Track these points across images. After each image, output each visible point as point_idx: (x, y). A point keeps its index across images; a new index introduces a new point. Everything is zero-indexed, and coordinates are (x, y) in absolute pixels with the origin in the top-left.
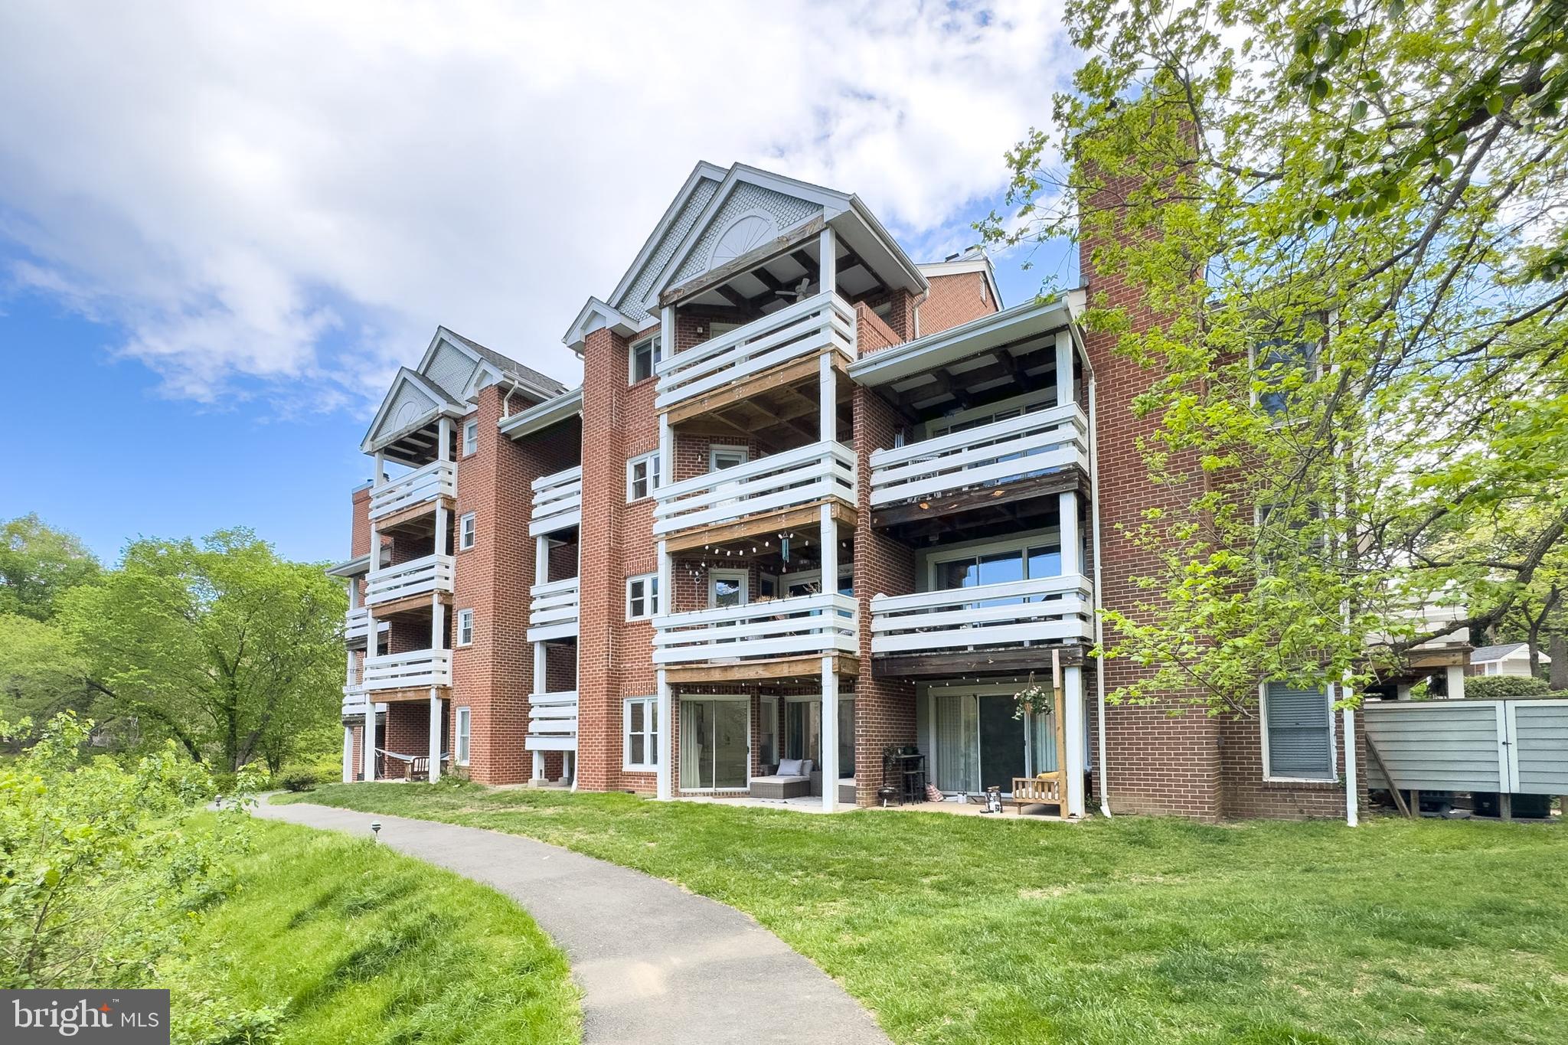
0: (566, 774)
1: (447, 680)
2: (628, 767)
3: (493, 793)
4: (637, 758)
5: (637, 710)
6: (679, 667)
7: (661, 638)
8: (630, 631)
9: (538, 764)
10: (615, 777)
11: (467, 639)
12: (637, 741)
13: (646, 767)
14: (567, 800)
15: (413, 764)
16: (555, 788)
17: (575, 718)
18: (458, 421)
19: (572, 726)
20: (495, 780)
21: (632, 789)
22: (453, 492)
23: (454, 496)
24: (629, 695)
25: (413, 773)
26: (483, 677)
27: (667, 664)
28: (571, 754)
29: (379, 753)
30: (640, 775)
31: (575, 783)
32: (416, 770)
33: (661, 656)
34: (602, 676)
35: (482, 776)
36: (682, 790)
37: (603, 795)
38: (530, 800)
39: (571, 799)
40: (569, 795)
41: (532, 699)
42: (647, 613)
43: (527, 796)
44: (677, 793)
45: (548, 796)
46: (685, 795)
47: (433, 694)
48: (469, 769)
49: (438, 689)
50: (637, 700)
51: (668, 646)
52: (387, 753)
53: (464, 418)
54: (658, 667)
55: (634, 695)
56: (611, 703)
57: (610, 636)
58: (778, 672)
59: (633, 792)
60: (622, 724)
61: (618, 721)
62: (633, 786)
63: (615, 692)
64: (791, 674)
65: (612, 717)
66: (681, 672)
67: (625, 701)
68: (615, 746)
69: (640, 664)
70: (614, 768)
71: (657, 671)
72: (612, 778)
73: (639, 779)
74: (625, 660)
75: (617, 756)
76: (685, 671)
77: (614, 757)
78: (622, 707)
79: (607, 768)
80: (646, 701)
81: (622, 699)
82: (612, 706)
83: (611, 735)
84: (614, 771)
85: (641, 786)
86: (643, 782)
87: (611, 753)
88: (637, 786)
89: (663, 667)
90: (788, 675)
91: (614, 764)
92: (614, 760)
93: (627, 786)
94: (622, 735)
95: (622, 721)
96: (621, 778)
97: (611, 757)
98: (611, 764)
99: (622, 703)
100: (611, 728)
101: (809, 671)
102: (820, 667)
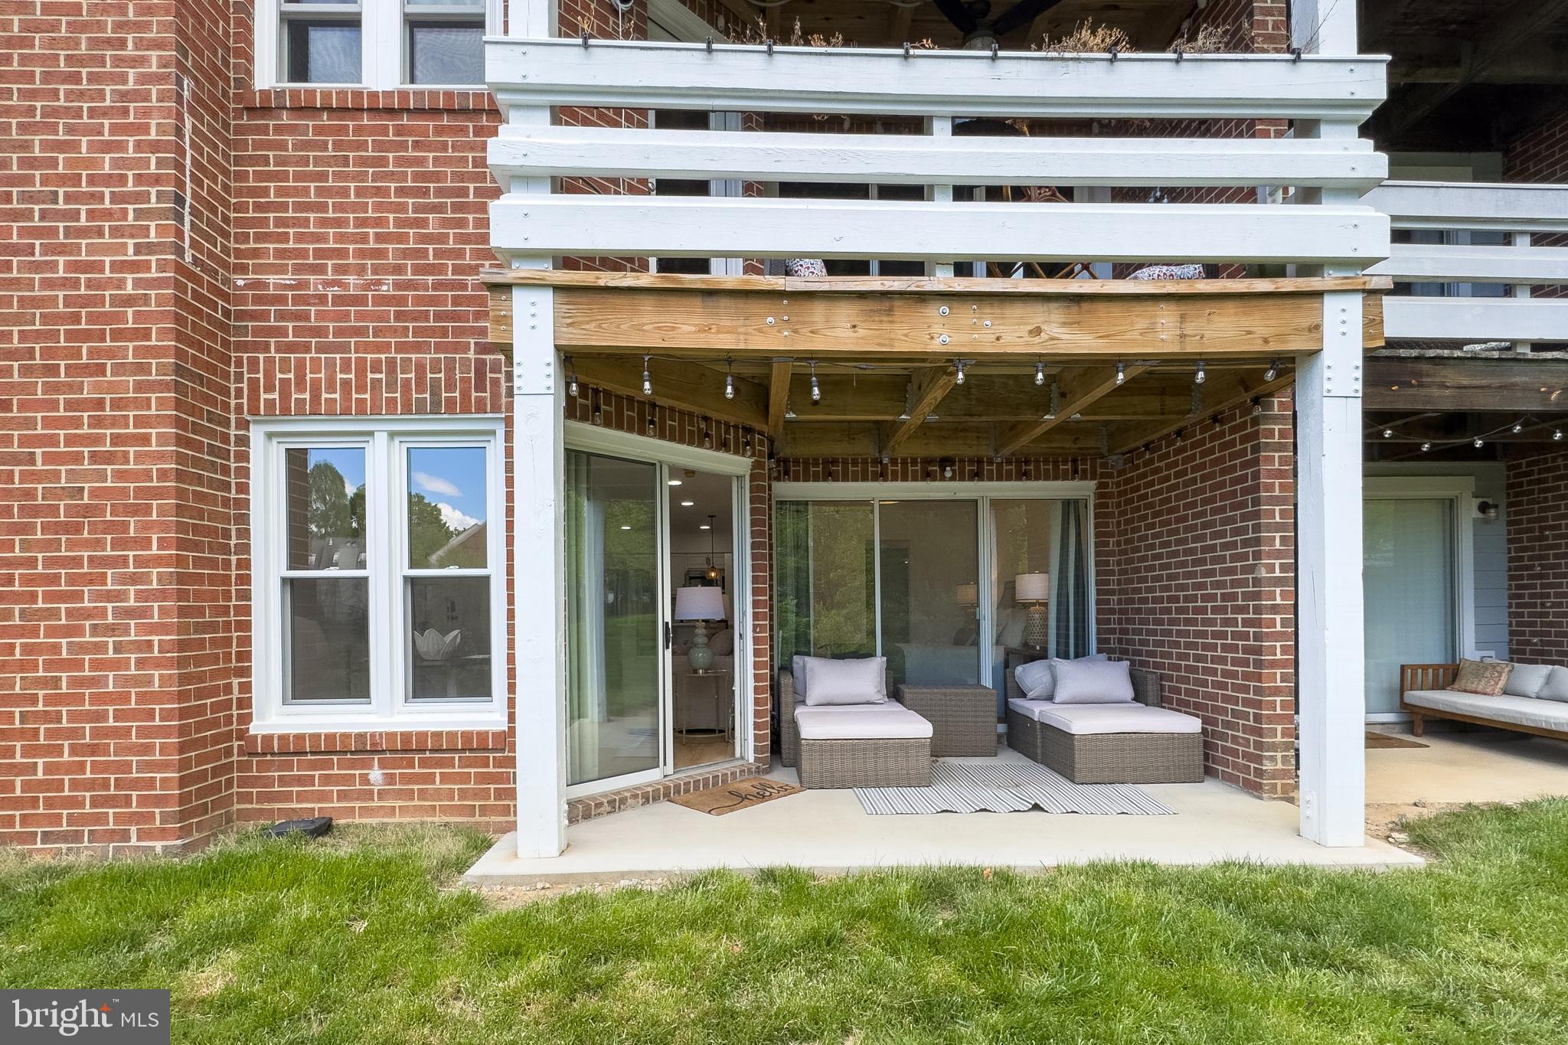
2: (279, 716)
4: (330, 675)
7: (531, 145)
8: (285, 134)
10: (219, 773)
13: (390, 710)
21: (317, 808)
24: (278, 412)
27: (565, 261)
30: (356, 750)
33: (532, 224)
34: (143, 291)
50: (324, 434)
51: (561, 184)
54: (523, 270)
55: (314, 410)
56: (197, 429)
57: (188, 122)
58: (1136, 335)
59: (324, 828)
60: (245, 533)
61: (226, 519)
62: (323, 797)
63: (210, 384)
64: (1191, 347)
65: (200, 497)
66: (647, 304)
67: (256, 434)
68: (213, 627)
69: (351, 279)
70: (215, 723)
71: (507, 287)
72: (202, 776)
73: (353, 765)
74: (255, 253)
75: (226, 673)
76: (673, 300)
77: (214, 675)
78: (244, 457)
79: (183, 730)
80: (381, 439)
81: (244, 425)
82: (198, 446)
83: (198, 579)
84: (216, 740)
85: (368, 795)
86: (376, 775)
87: (199, 661)
88: (343, 796)
89: (545, 270)
90: (1176, 349)
91: (215, 707)
92: (213, 692)
93: (287, 797)
94: (245, 580)
95: (244, 519)
96: (244, 766)
97: (200, 677)
98: (200, 710)
99: (243, 441)
100: (197, 546)
101: (1266, 341)
102: (1310, 330)
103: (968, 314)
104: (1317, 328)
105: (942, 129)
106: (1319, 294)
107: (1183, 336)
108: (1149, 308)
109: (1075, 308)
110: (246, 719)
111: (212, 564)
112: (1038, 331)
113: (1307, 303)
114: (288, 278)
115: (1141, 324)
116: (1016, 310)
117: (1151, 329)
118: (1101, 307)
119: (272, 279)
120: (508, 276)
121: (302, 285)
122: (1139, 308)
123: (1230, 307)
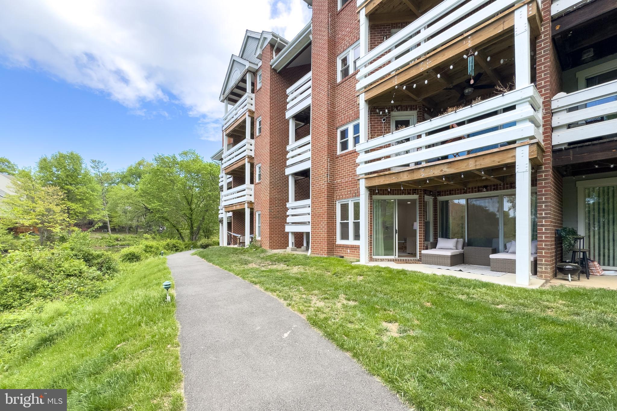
0: (305, 244)
1: (252, 199)
2: (339, 241)
3: (269, 254)
4: (345, 236)
5: (345, 208)
6: (376, 175)
7: (362, 157)
8: (340, 160)
9: (291, 239)
10: (332, 248)
11: (260, 179)
12: (345, 227)
13: (351, 242)
14: (305, 262)
15: (240, 239)
16: (299, 253)
17: (309, 214)
18: (254, 73)
19: (308, 218)
20: (272, 247)
21: (342, 255)
22: (253, 108)
23: (254, 110)
24: (339, 199)
25: (240, 243)
26: (266, 196)
27: (366, 174)
28: (308, 234)
29: (229, 233)
30: (347, 247)
31: (310, 250)
32: (241, 241)
33: (362, 169)
34: (325, 187)
35: (266, 246)
36: (374, 257)
37: (326, 258)
38: (286, 260)
39: (308, 261)
40: (307, 258)
41: (288, 205)
42: (351, 147)
43: (285, 257)
44: (371, 259)
45: (295, 258)
46: (376, 260)
47: (246, 205)
48: (260, 241)
49: (248, 203)
50: (344, 201)
51: (366, 162)
52: (232, 234)
53: (257, 71)
54: (361, 177)
55: (343, 198)
56: (330, 203)
57: (329, 164)
58: (464, 167)
59: (343, 257)
60: (336, 216)
61: (334, 214)
62: (343, 253)
63: (332, 197)
64: (478, 167)
65: (330, 212)
66: (377, 178)
67: (337, 202)
68: (332, 229)
69: (346, 179)
70: (332, 242)
71: (359, 180)
72: (330, 248)
73: (346, 249)
74: (337, 178)
75: (333, 235)
76: (380, 177)
77: (332, 235)
78: (336, 206)
79: (328, 242)
80: (350, 201)
81: (336, 201)
82: (330, 205)
83: (330, 223)
84: (332, 244)
85: (348, 254)
86: (349, 251)
87: (330, 233)
88: (345, 253)
89: (364, 176)
90: (474, 168)
91: (332, 240)
92: (332, 238)
93: (339, 253)
94: (336, 223)
95: (336, 214)
96: (335, 248)
97: (330, 236)
98: (330, 240)
99: (336, 204)
100: (330, 218)
101: (499, 162)
102: (512, 157)
103: (428, 170)
104: (515, 156)
105: (423, 136)
106: (515, 148)
107: (476, 165)
108: (467, 161)
109: (450, 164)
110: (336, 242)
111: (332, 221)
112: (442, 170)
113: (511, 151)
114: (340, 181)
115: (465, 164)
116: (437, 167)
117: (468, 165)
118: (456, 163)
119: (338, 181)
120: (359, 178)
121: (341, 181)
122: (465, 161)
123: (488, 156)
